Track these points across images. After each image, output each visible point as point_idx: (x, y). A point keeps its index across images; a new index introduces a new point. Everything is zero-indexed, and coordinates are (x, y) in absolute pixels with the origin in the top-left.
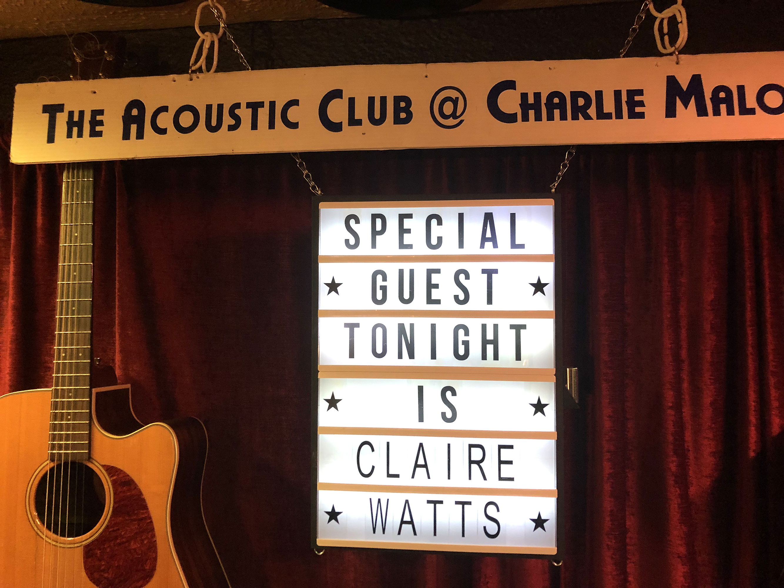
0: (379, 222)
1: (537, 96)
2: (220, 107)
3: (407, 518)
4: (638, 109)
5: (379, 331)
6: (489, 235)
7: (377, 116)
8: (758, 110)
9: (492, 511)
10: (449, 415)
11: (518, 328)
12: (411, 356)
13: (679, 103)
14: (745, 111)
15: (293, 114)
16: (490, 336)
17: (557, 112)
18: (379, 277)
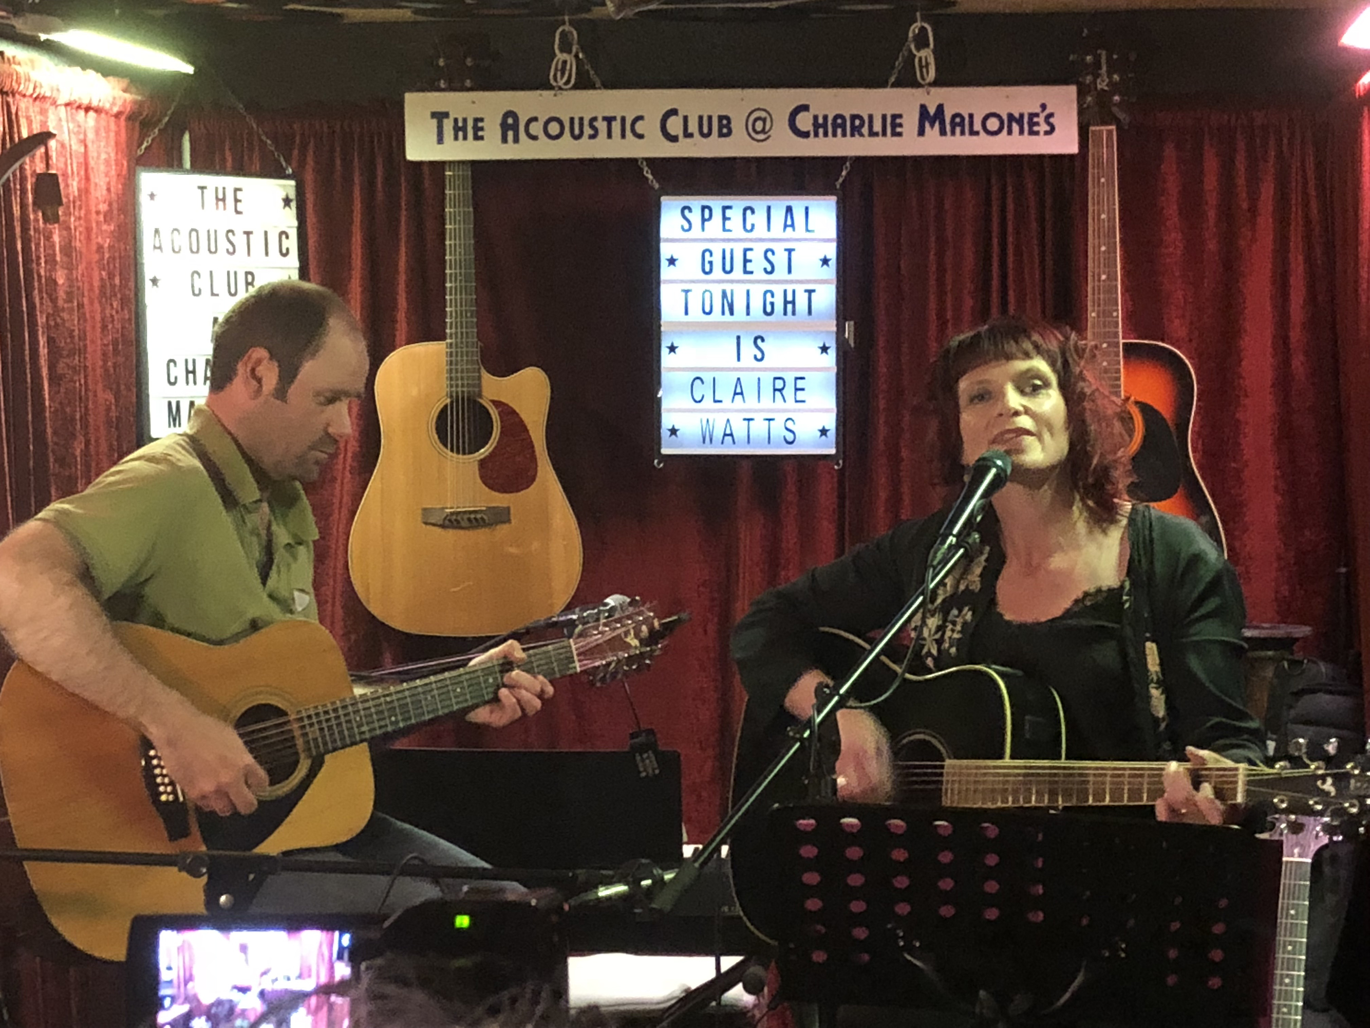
0: (707, 212)
1: (825, 118)
2: (581, 119)
3: (728, 432)
4: (898, 130)
5: (707, 295)
6: (789, 222)
7: (705, 130)
8: (982, 133)
9: (790, 425)
10: (759, 356)
11: (810, 292)
12: (732, 313)
13: (927, 125)
14: (973, 133)
15: (640, 127)
16: (790, 298)
17: (839, 131)
18: (707, 254)
